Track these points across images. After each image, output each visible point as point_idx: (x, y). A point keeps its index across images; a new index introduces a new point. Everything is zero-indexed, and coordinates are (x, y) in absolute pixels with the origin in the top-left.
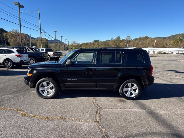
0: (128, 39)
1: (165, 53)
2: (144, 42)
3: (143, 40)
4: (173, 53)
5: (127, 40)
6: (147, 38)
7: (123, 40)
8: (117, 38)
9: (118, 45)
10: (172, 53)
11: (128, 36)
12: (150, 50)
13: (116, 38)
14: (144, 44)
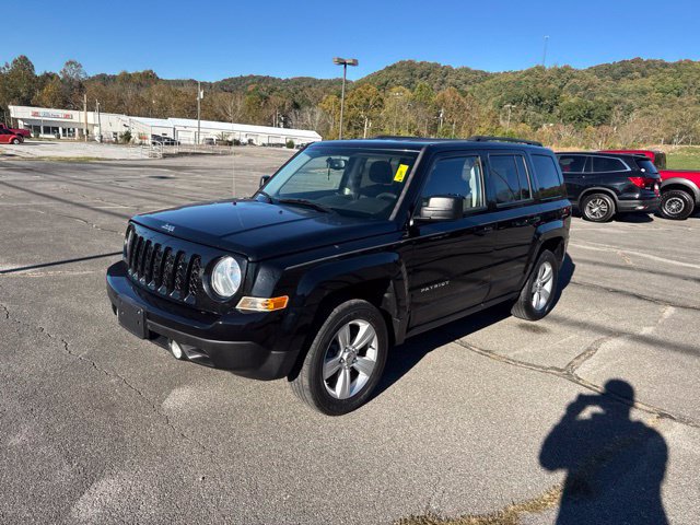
0: (71, 73)
1: (237, 143)
2: (144, 94)
3: (140, 85)
4: (254, 142)
5: (66, 77)
6: (149, 78)
7: (49, 76)
8: (15, 62)
9: (24, 95)
10: (250, 142)
11: (71, 63)
12: (177, 128)
13: (10, 63)
14: (143, 102)
